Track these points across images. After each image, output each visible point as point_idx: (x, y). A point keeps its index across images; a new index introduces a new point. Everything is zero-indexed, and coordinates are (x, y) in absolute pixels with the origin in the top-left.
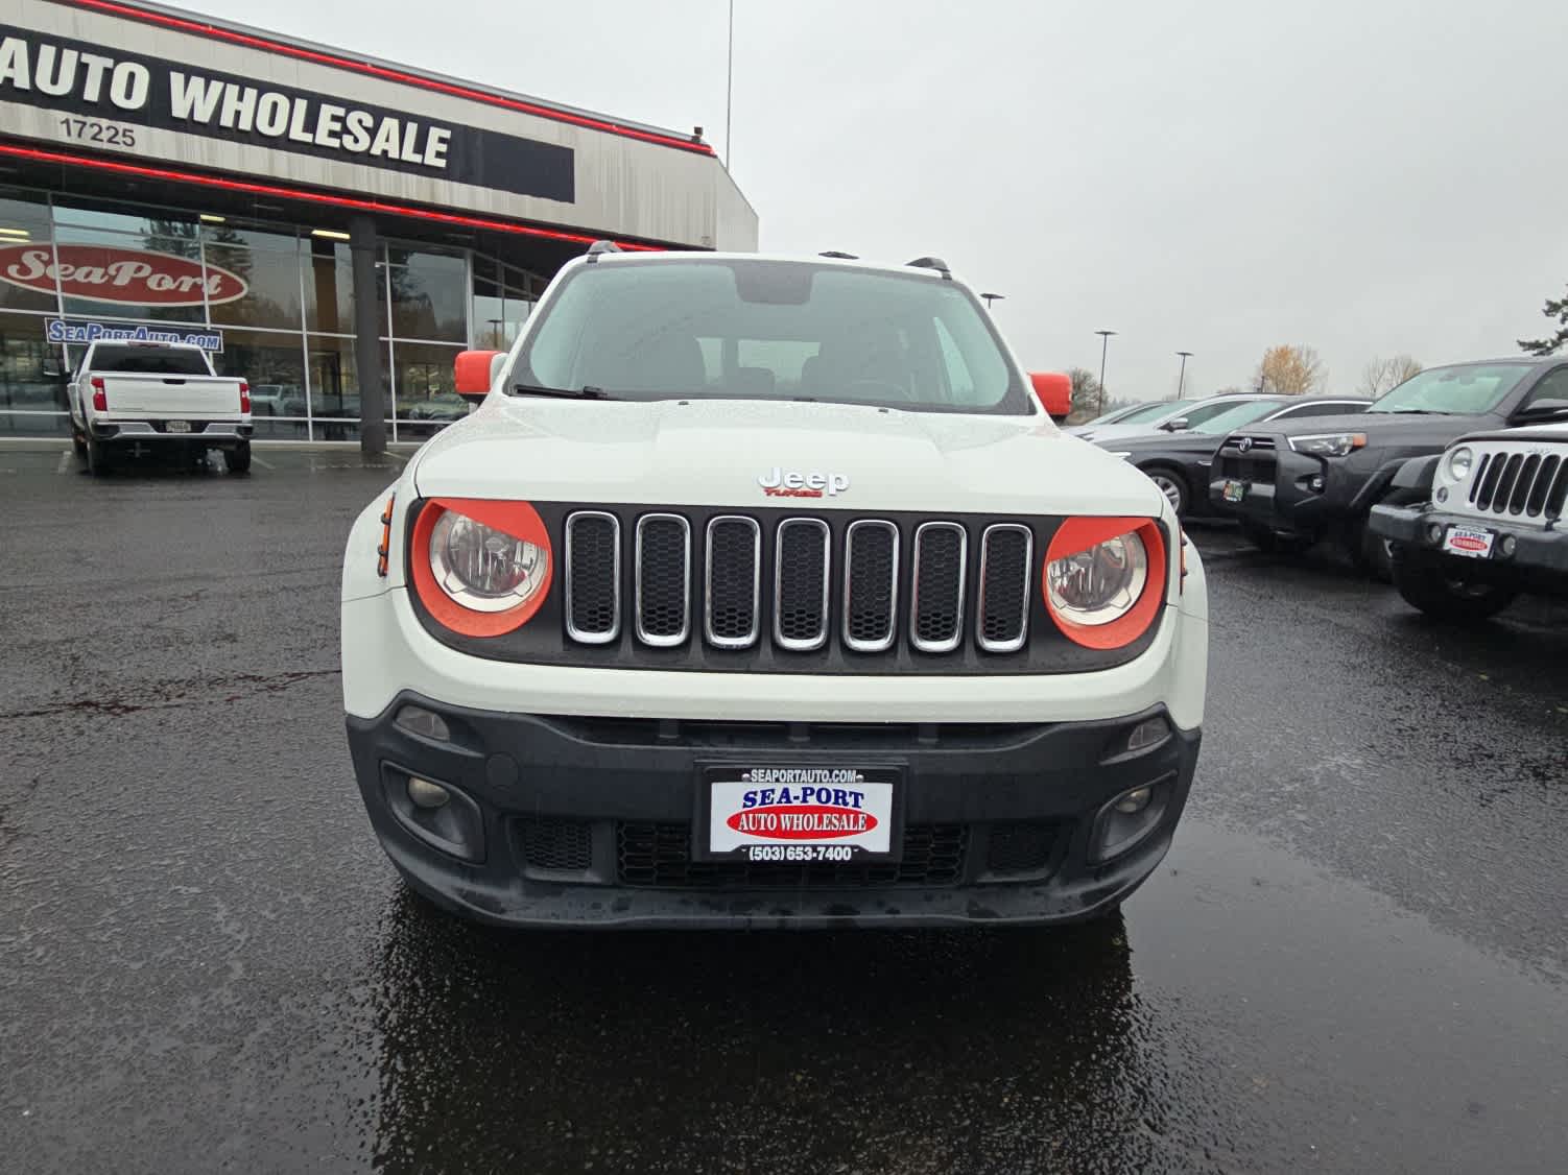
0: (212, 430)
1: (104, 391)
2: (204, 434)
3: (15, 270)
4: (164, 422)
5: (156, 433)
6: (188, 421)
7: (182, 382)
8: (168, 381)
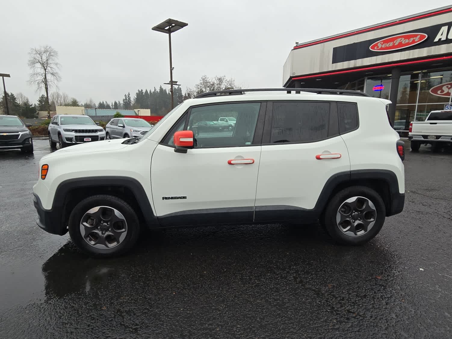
0: (441, 139)
1: (412, 127)
2: (439, 140)
3: (440, 92)
4: (428, 136)
5: (423, 139)
6: (435, 136)
7: (436, 123)
8: (431, 123)
